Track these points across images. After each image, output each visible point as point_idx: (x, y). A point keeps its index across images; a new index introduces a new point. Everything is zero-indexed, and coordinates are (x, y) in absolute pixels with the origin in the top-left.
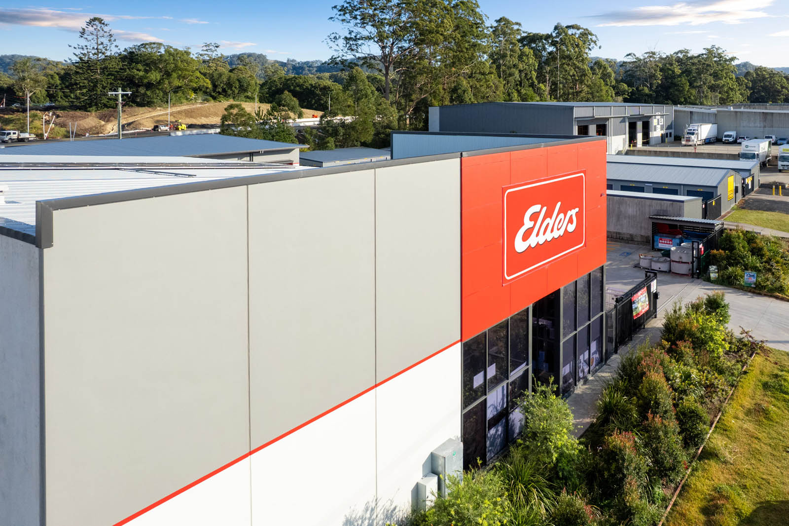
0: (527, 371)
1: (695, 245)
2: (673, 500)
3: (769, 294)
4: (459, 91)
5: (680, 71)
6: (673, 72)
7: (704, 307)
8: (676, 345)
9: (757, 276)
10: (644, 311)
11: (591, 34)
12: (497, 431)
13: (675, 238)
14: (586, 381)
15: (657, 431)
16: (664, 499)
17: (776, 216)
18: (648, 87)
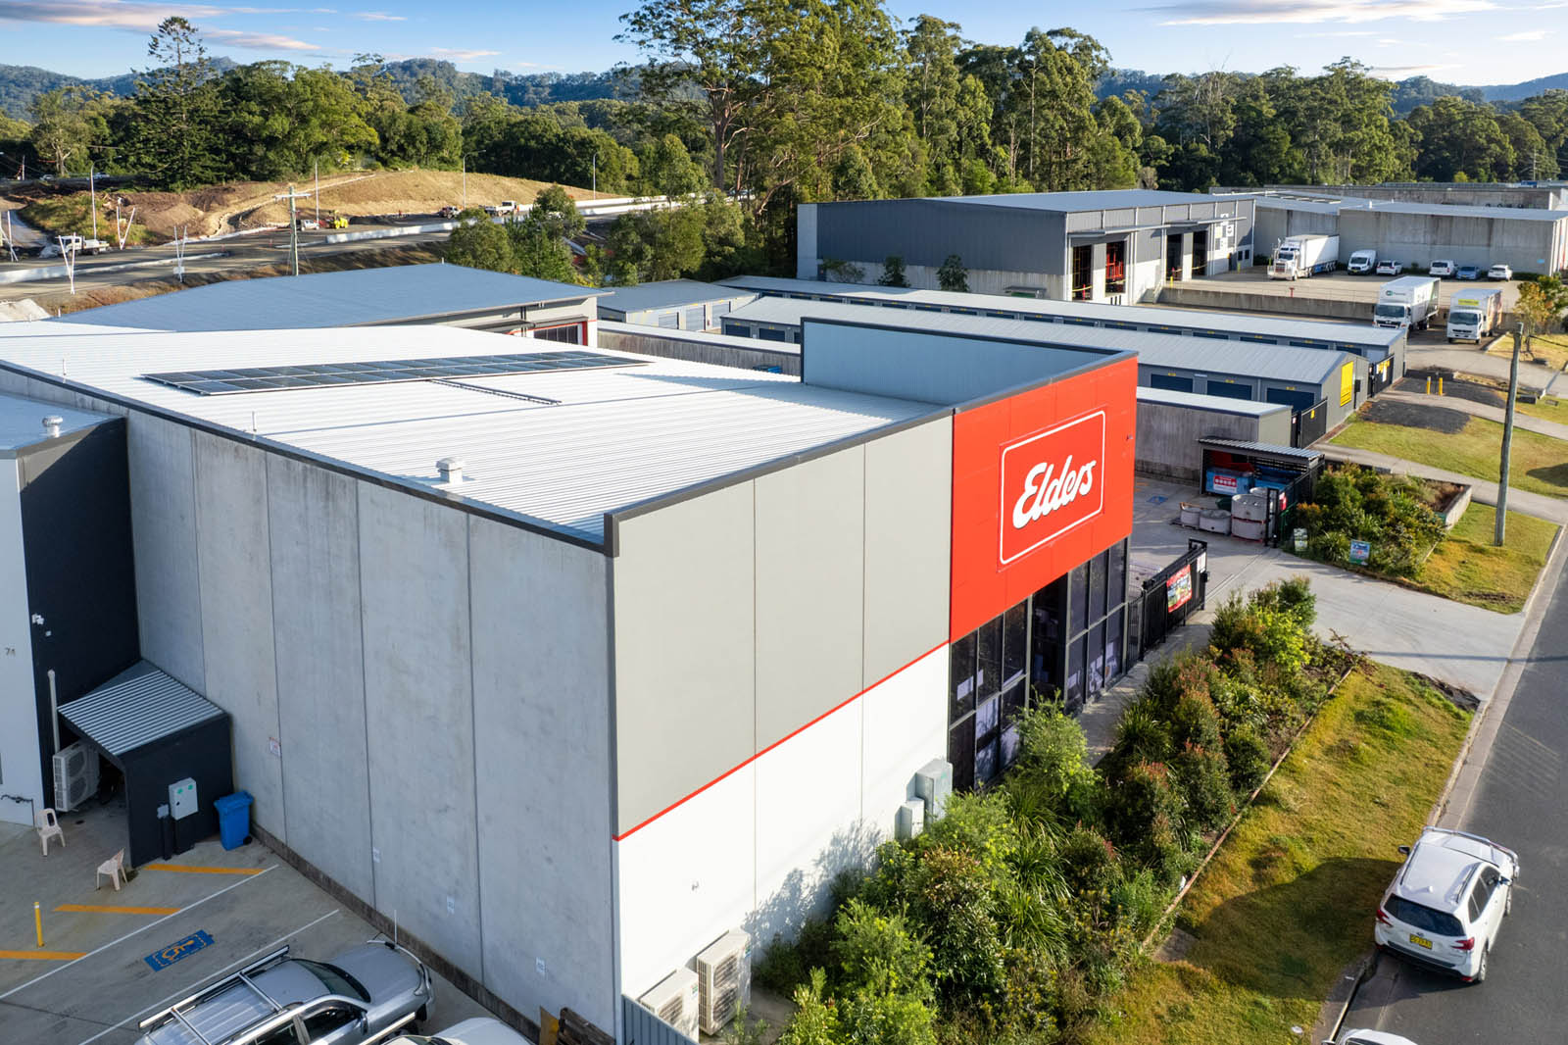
0: (1024, 680)
1: (1273, 494)
2: (1215, 849)
3: (1389, 578)
4: (851, 172)
5: (1274, 112)
6: (1260, 113)
7: (1278, 598)
8: (1231, 654)
9: (1373, 548)
10: (1183, 600)
11: (1098, 48)
12: (987, 754)
13: (1241, 476)
14: (1098, 698)
15: (1197, 764)
16: (1202, 848)
17: (1425, 437)
18: (1206, 143)
